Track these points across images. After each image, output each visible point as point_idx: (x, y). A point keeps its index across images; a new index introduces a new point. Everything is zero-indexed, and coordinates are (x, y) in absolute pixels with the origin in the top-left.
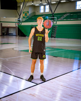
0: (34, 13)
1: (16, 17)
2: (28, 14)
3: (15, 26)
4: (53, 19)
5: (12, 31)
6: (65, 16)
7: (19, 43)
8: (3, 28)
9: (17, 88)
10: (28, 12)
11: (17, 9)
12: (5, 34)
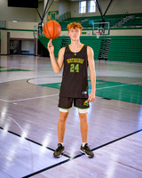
0: (69, 13)
1: (35, 21)
2: (57, 17)
3: (33, 38)
4: (103, 26)
5: (27, 47)
6: (125, 20)
7: (39, 69)
8: (11, 41)
9: (30, 167)
10: (57, 12)
11: (37, 7)
12: (15, 52)
